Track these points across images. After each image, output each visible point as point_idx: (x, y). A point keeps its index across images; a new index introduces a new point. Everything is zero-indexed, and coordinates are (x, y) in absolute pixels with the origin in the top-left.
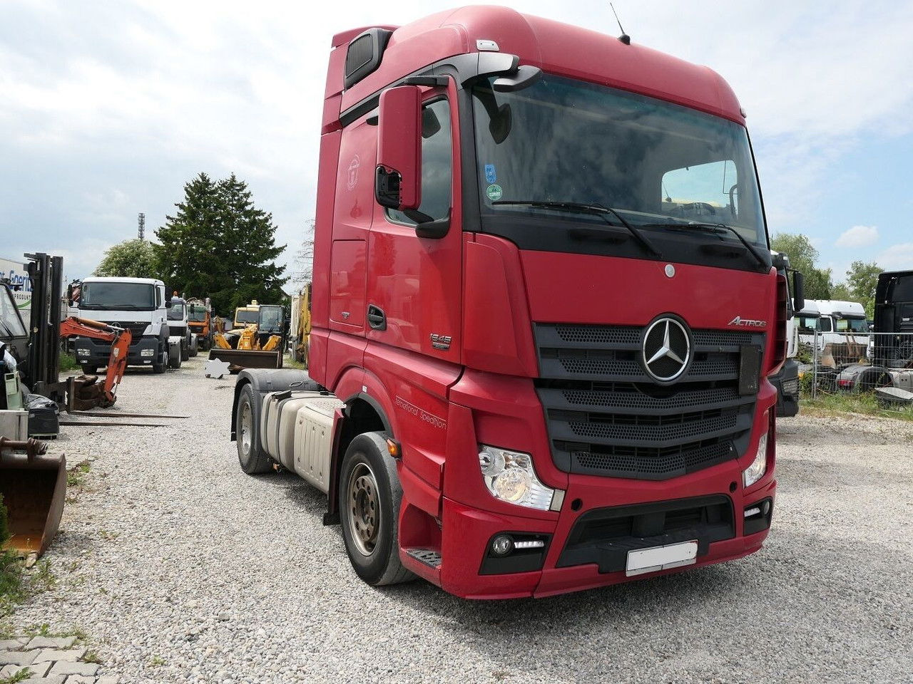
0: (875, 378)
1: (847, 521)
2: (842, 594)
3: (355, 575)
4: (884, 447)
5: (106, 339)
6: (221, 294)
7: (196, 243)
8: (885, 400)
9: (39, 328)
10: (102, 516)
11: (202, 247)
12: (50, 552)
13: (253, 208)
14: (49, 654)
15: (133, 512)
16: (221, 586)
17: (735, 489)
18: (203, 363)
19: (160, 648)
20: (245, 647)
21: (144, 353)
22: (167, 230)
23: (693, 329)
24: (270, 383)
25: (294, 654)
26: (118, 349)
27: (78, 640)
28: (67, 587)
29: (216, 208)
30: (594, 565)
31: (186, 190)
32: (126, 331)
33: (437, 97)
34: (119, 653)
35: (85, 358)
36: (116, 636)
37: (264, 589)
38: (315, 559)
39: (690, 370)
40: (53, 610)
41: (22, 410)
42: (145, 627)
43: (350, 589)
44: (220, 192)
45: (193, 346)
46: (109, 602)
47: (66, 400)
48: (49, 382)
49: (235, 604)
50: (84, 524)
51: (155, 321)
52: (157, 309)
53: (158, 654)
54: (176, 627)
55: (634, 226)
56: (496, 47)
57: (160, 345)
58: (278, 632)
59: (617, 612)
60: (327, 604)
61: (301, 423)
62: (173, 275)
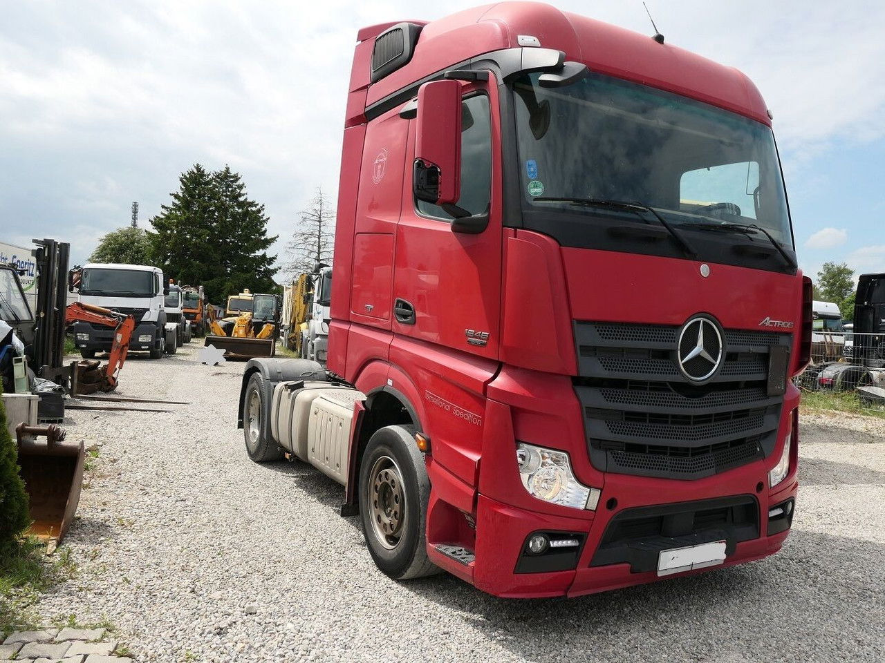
0: (857, 377)
1: (852, 521)
2: (863, 595)
3: (376, 568)
4: (872, 445)
5: (110, 325)
6: (214, 282)
7: (190, 232)
8: (867, 399)
9: (45, 312)
10: (116, 502)
11: (196, 235)
12: (68, 539)
13: (246, 199)
14: (79, 647)
15: (146, 498)
16: (244, 577)
17: (761, 489)
18: (197, 349)
19: (190, 642)
20: (276, 642)
21: (142, 339)
22: (162, 219)
23: (726, 330)
24: (280, 373)
25: (327, 651)
26: (121, 335)
27: (108, 633)
28: (90, 575)
29: (210, 199)
30: (628, 565)
31: (181, 180)
32: (129, 317)
33: (475, 92)
34: (150, 647)
35: (84, 342)
36: (144, 628)
37: (287, 581)
38: (333, 551)
39: (721, 370)
40: (78, 600)
41: (29, 394)
42: (172, 619)
43: (373, 582)
44: (214, 183)
45: (187, 332)
46: (134, 592)
47: (70, 384)
48: (53, 366)
49: (259, 597)
50: (99, 511)
51: (153, 308)
52: (156, 296)
53: (189, 648)
54: (204, 620)
55: (672, 225)
56: (537, 43)
57: (158, 331)
58: (308, 626)
59: (642, 611)
60: (351, 598)
61: (316, 414)
62: (167, 263)
